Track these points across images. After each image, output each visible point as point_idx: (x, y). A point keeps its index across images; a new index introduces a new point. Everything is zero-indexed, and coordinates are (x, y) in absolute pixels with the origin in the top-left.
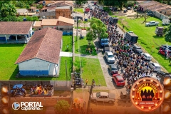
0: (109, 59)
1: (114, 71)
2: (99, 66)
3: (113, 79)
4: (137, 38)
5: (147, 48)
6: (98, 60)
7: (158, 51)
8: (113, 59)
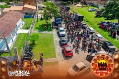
0: (61, 33)
1: (64, 42)
2: (52, 40)
3: (63, 50)
4: (83, 17)
5: (91, 24)
6: (52, 35)
7: (98, 26)
8: (64, 33)
